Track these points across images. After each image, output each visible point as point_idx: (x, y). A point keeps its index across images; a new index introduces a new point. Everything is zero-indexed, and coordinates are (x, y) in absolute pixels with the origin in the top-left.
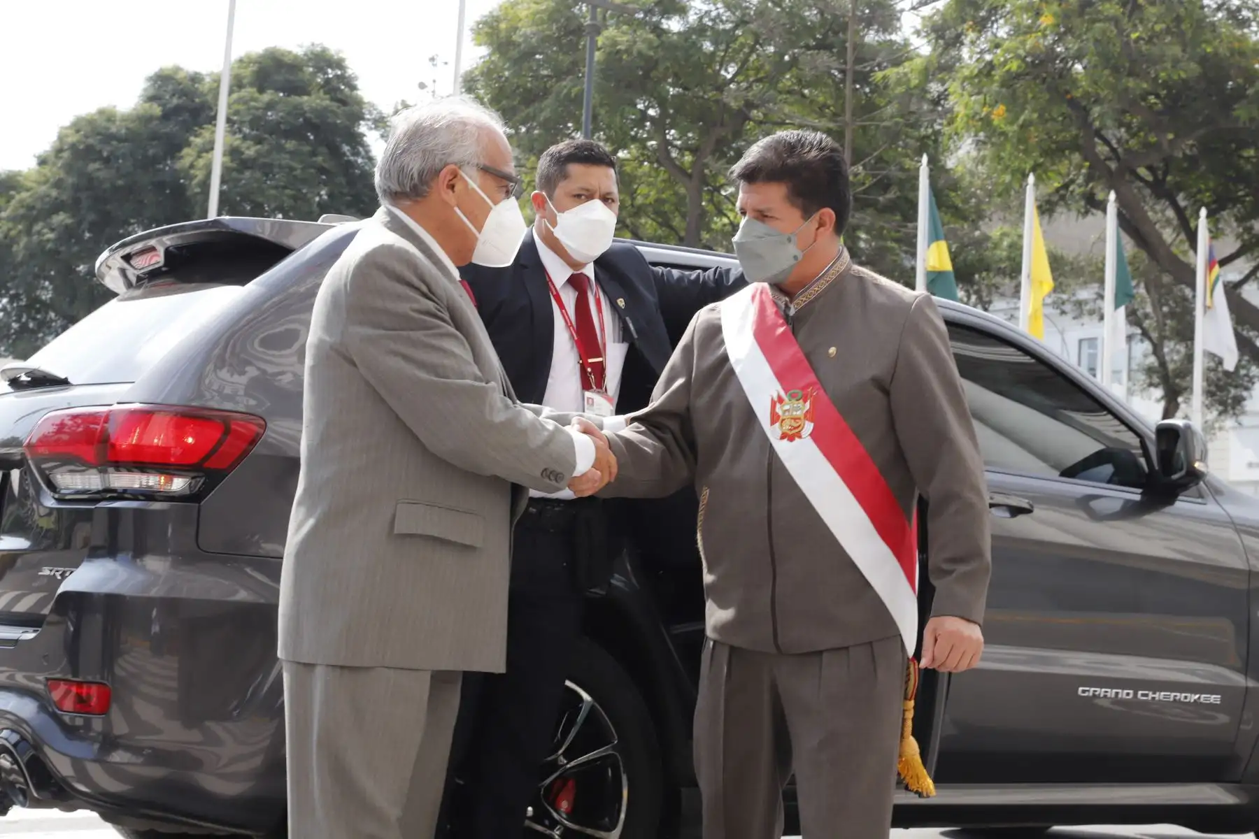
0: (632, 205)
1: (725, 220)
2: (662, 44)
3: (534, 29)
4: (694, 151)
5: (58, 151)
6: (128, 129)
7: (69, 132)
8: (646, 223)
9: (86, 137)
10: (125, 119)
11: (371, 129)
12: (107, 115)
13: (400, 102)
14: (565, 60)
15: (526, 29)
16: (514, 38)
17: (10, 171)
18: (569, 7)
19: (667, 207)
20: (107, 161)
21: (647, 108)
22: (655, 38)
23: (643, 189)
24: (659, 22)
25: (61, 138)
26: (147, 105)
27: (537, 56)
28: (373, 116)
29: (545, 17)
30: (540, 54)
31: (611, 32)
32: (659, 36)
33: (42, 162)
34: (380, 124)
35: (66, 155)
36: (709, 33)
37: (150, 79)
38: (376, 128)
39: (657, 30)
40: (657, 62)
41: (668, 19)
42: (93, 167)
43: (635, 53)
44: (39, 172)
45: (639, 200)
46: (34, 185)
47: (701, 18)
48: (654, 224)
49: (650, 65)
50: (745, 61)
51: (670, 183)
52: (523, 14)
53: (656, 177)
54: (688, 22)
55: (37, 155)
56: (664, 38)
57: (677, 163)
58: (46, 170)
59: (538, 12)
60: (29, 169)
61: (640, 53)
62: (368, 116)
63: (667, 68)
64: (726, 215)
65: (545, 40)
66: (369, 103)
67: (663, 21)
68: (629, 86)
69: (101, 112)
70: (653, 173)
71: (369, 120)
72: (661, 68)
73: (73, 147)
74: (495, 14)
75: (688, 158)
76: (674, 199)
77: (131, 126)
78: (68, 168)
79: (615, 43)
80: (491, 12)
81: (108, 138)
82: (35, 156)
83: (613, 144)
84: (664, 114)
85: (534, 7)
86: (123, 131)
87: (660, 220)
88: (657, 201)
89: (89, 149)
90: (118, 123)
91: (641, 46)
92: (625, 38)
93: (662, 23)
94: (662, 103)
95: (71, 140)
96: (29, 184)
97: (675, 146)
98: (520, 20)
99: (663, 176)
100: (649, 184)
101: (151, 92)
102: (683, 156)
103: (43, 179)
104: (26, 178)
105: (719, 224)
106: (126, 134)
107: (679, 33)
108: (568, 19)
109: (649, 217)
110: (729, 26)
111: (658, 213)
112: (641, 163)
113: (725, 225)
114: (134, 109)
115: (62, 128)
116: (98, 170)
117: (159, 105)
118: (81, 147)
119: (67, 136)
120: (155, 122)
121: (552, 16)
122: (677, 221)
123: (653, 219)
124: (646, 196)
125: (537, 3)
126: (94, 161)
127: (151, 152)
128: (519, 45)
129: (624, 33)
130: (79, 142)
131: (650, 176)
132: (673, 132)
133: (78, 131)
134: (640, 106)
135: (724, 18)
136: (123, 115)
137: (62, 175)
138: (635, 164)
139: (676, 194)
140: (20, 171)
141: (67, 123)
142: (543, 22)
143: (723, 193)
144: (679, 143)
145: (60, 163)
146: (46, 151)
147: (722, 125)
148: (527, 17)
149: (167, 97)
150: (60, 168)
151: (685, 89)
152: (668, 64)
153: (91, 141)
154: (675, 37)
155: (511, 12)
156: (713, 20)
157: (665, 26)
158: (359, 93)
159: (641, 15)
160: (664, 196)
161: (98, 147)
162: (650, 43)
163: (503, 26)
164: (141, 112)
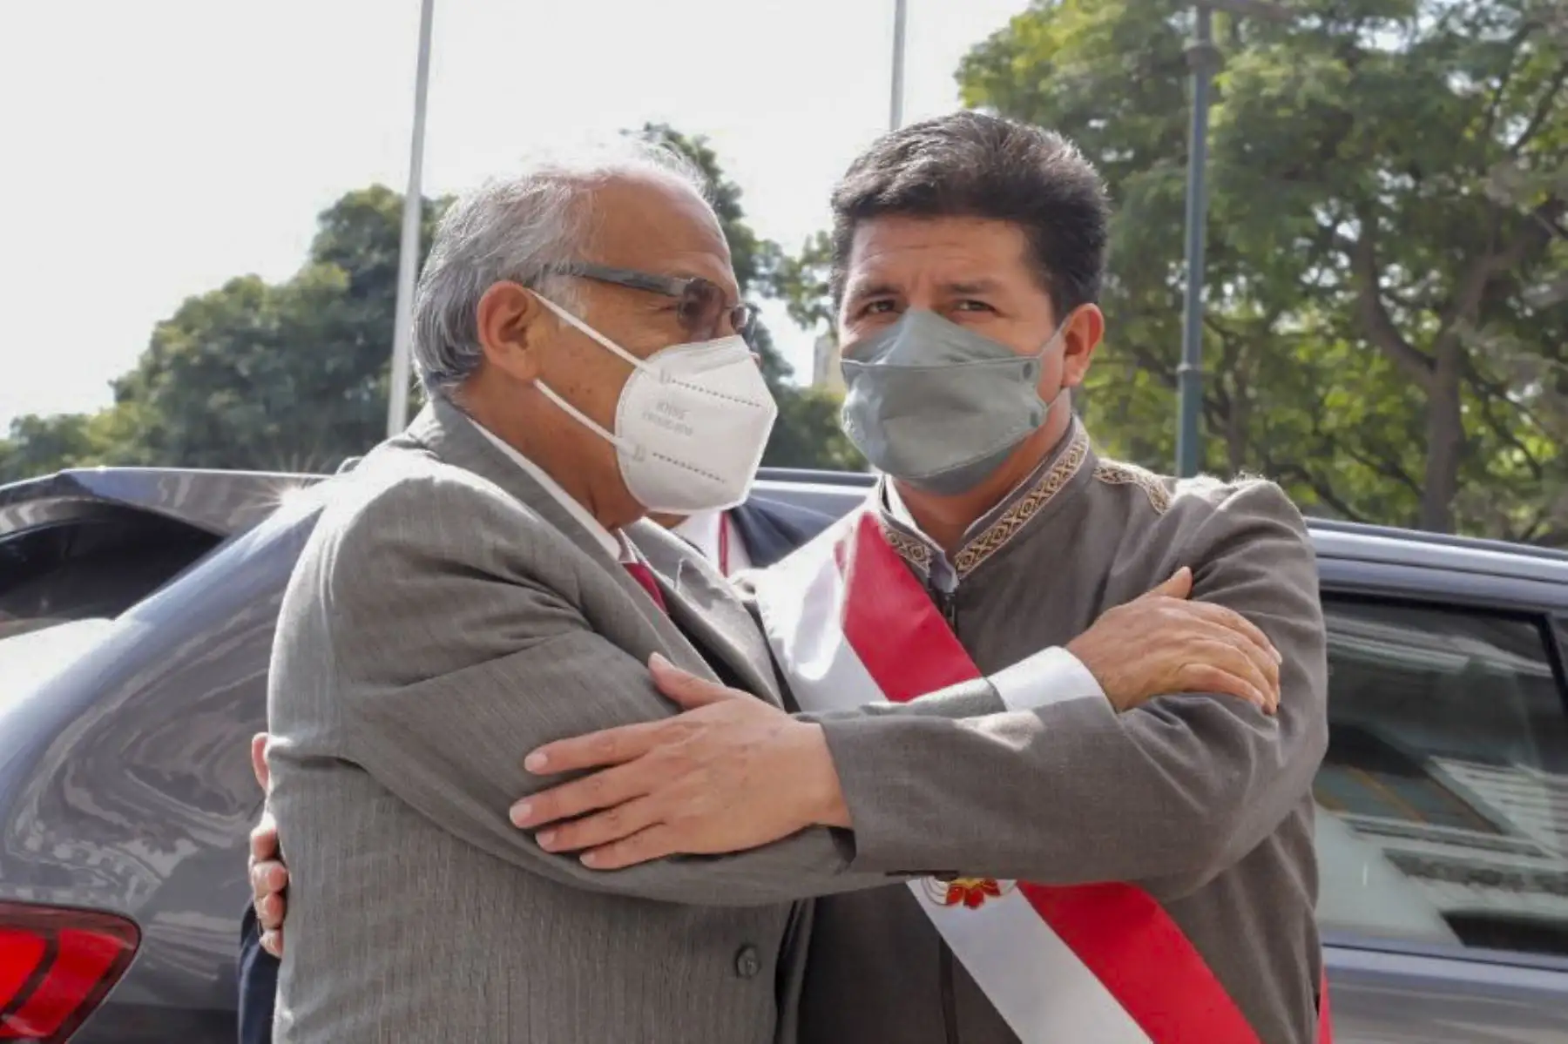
0: (1316, 432)
1: (1518, 456)
2: (1358, 84)
3: (1085, 66)
4: (1443, 308)
5: (152, 371)
6: (283, 319)
7: (174, 331)
8: (1348, 469)
9: (204, 339)
10: (279, 296)
11: (767, 295)
12: (244, 293)
13: (815, 236)
14: (1154, 127)
15: (1068, 67)
16: (1044, 86)
17: (64, 417)
18: (1158, 16)
19: (1392, 433)
20: (243, 386)
21: (1337, 221)
22: (1345, 69)
23: (1336, 396)
24: (1355, 37)
25: (157, 344)
26: (321, 270)
27: (1094, 123)
28: (774, 269)
29: (1105, 36)
30: (1098, 117)
31: (1247, 60)
32: (1351, 64)
33: (125, 392)
34: (787, 286)
35: (165, 378)
36: (1461, 52)
37: (324, 216)
38: (781, 293)
39: (1348, 50)
40: (1347, 119)
41: (1374, 26)
42: (218, 399)
43: (1301, 101)
44: (118, 415)
45: (1331, 421)
46: (109, 442)
47: (1442, 25)
48: (1365, 468)
49: (1335, 124)
50: (1545, 107)
51: (1394, 380)
52: (1060, 32)
53: (1363, 371)
54: (1416, 32)
55: (115, 379)
56: (1363, 67)
57: (1408, 339)
58: (133, 411)
59: (1092, 29)
60: (102, 410)
61: (1312, 104)
62: (762, 270)
63: (1371, 133)
64: (1521, 446)
65: (1106, 87)
66: (766, 243)
67: (1363, 31)
68: (1294, 175)
69: (233, 288)
70: (1357, 361)
71: (763, 277)
72: (1359, 129)
73: (180, 360)
74: (1002, 39)
75: (1430, 324)
76: (1403, 414)
77: (292, 313)
78: (170, 403)
79: (1256, 83)
80: (994, 36)
81: (246, 339)
82: (110, 383)
83: (1265, 301)
84: (1370, 232)
85: (1083, 19)
86: (275, 325)
87: (1377, 461)
88: (1368, 419)
89: (211, 363)
90: (264, 309)
91: (1311, 86)
92: (1278, 72)
93: (1359, 38)
94: (1366, 209)
95: (173, 348)
96: (98, 440)
97: (1401, 302)
98: (1055, 49)
99: (1378, 365)
100: (1350, 385)
101: (331, 241)
102: (1418, 320)
103: (125, 427)
104: (95, 426)
105: (1508, 465)
106: (280, 330)
107: (1397, 56)
108: (1156, 40)
109: (1354, 455)
110: (1505, 34)
111: (1371, 446)
112: (1330, 341)
113: (1518, 465)
114: (297, 279)
115: (161, 324)
116: (230, 405)
117: (344, 268)
118: (196, 360)
119: (168, 340)
120: (336, 304)
121: (1123, 35)
122: (1412, 463)
123: (1362, 461)
124: (1344, 410)
125: (1087, 10)
126: (221, 388)
127: (330, 365)
128: (1055, 100)
129: (1275, 61)
130: (191, 351)
131: (1351, 367)
132: (1395, 268)
133: (188, 330)
134: (1323, 218)
135: (1493, 17)
136: (273, 291)
137: (158, 417)
138: (1319, 342)
139: (1409, 404)
140: (81, 416)
141: (169, 315)
142: (1102, 49)
143: (1513, 396)
144: (1410, 292)
145: (154, 395)
146: (133, 372)
147: (1499, 247)
148: (1069, 39)
149: (361, 251)
150: (155, 405)
151: (1417, 174)
152: (1374, 120)
153: (214, 347)
154: (1390, 65)
155: (1036, 33)
156: (1472, 25)
157: (1366, 44)
158: (743, 222)
159: (1315, 22)
160: (1382, 408)
161: (229, 359)
162: (1332, 81)
163: (1019, 63)
164: (310, 283)
